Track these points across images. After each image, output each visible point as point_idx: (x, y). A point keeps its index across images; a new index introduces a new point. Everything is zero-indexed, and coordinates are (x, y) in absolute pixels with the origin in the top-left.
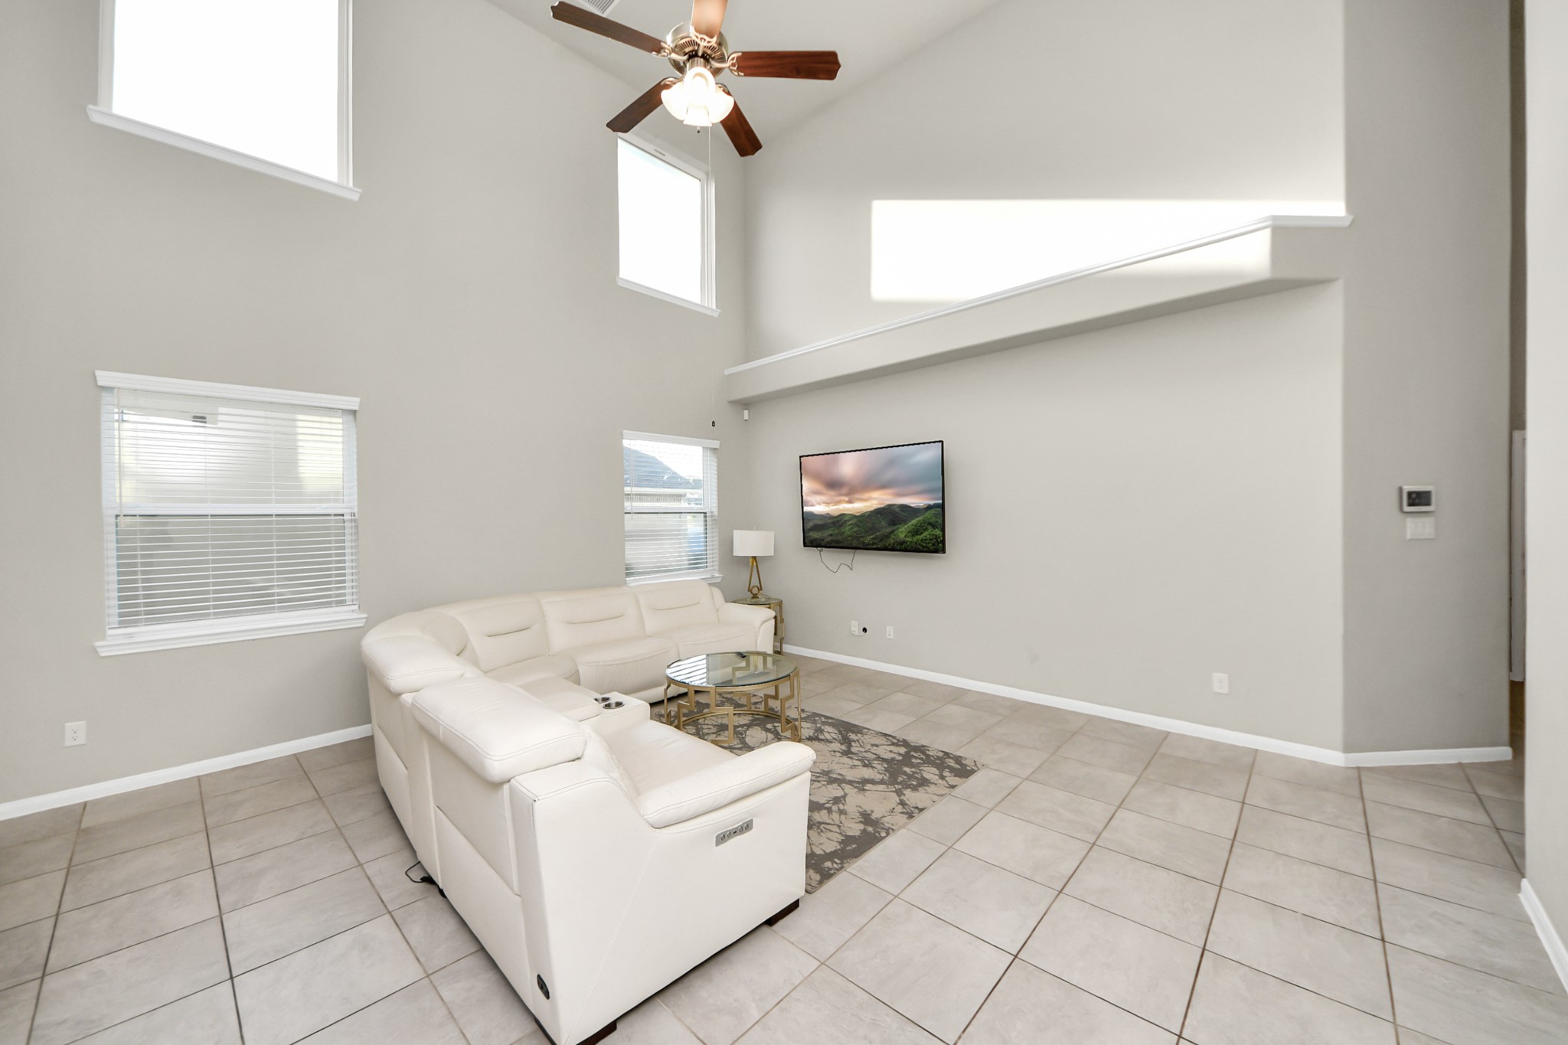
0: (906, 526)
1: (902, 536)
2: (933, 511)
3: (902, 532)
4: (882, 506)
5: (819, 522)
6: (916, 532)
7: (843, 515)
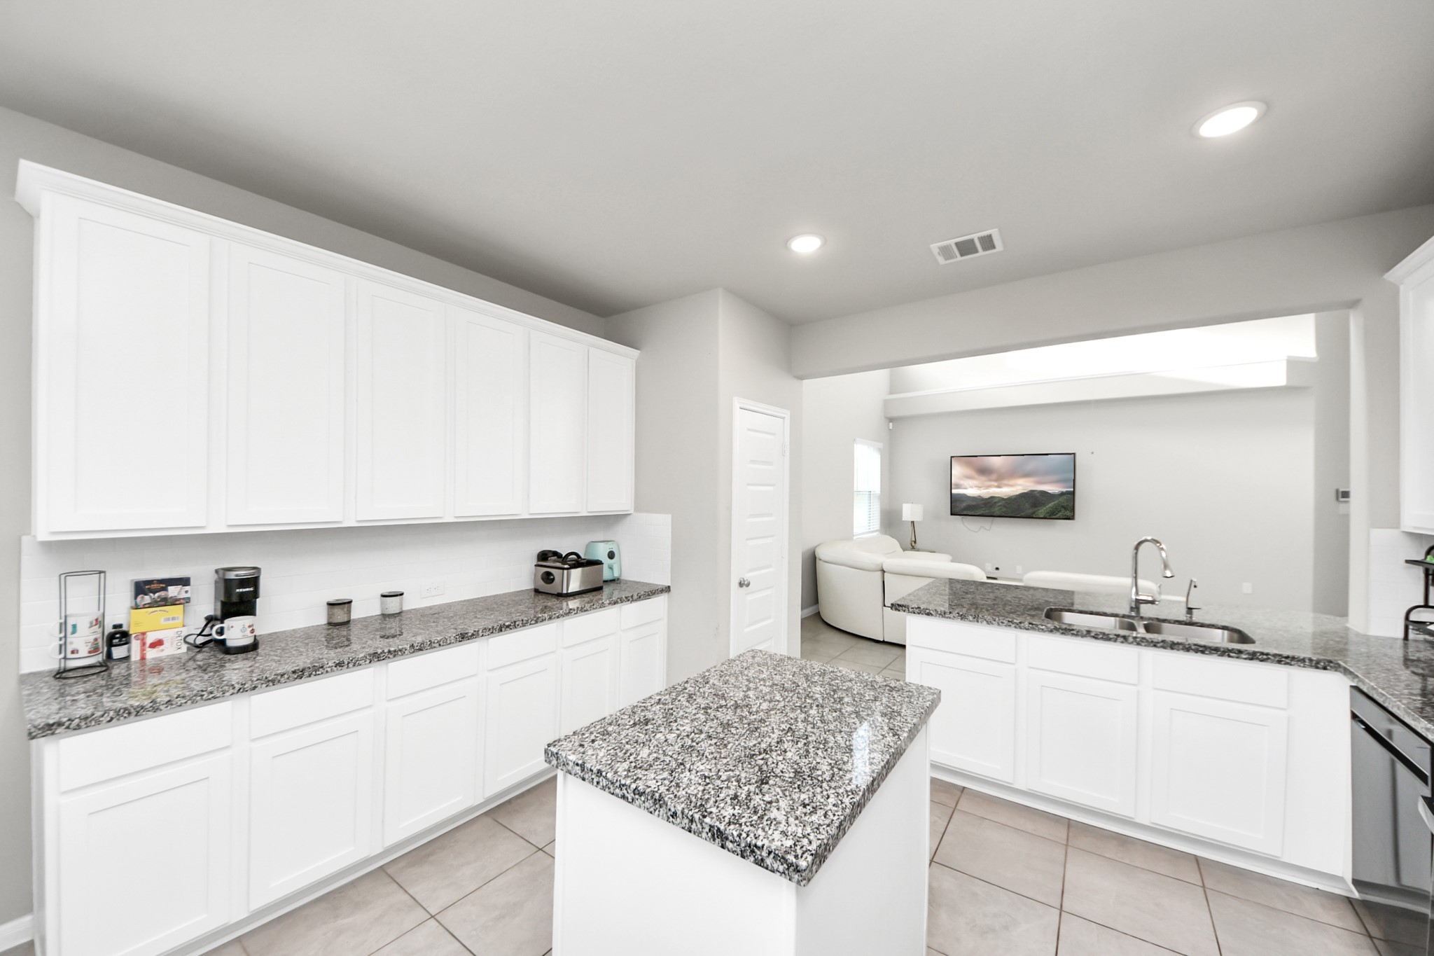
2: (1065, 497)
4: (1025, 491)
7: (992, 497)
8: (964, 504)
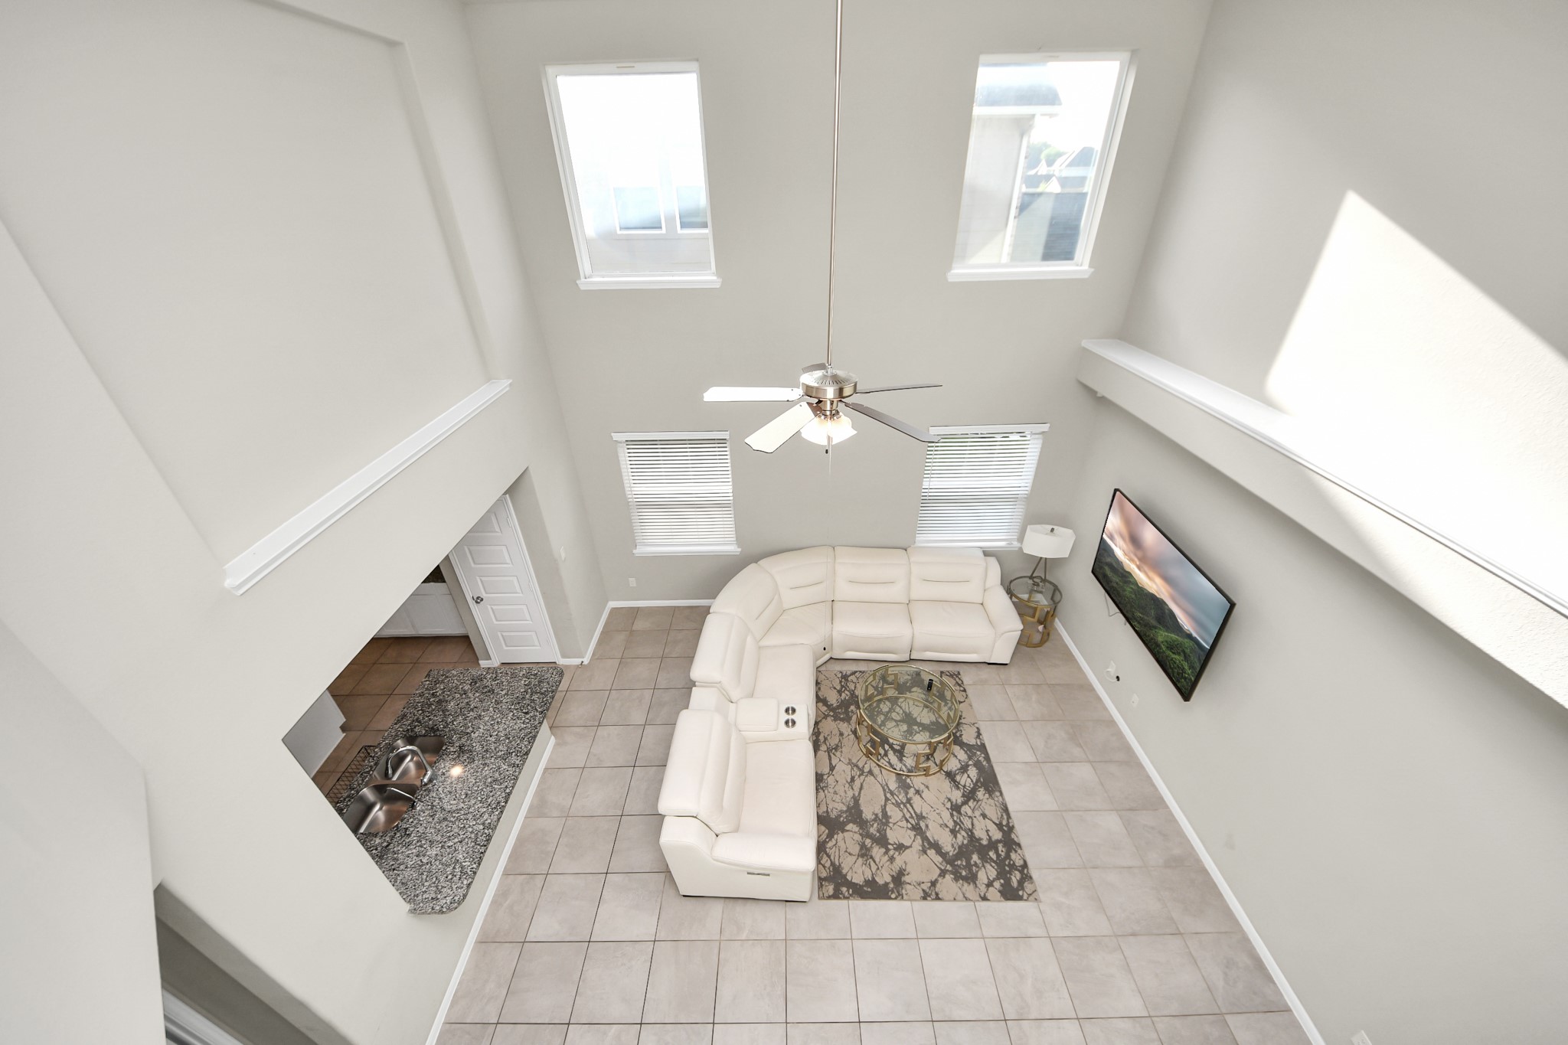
0: (1166, 634)
1: (1160, 639)
2: (1191, 643)
3: (1162, 636)
5: (1114, 564)
6: (1172, 647)
8: (1109, 560)
